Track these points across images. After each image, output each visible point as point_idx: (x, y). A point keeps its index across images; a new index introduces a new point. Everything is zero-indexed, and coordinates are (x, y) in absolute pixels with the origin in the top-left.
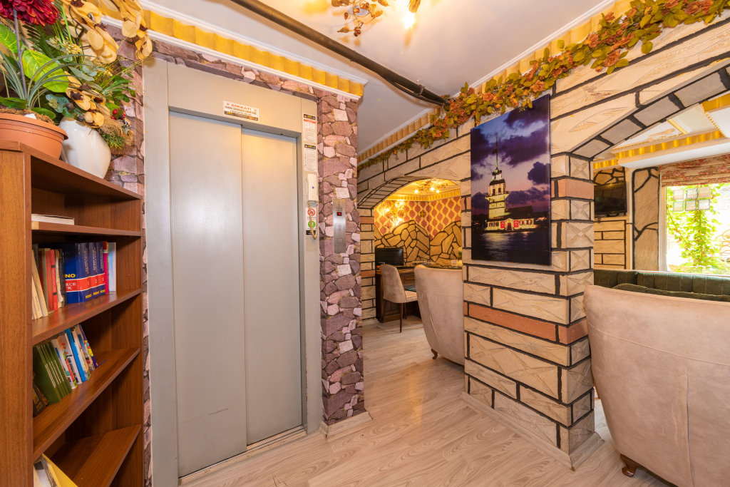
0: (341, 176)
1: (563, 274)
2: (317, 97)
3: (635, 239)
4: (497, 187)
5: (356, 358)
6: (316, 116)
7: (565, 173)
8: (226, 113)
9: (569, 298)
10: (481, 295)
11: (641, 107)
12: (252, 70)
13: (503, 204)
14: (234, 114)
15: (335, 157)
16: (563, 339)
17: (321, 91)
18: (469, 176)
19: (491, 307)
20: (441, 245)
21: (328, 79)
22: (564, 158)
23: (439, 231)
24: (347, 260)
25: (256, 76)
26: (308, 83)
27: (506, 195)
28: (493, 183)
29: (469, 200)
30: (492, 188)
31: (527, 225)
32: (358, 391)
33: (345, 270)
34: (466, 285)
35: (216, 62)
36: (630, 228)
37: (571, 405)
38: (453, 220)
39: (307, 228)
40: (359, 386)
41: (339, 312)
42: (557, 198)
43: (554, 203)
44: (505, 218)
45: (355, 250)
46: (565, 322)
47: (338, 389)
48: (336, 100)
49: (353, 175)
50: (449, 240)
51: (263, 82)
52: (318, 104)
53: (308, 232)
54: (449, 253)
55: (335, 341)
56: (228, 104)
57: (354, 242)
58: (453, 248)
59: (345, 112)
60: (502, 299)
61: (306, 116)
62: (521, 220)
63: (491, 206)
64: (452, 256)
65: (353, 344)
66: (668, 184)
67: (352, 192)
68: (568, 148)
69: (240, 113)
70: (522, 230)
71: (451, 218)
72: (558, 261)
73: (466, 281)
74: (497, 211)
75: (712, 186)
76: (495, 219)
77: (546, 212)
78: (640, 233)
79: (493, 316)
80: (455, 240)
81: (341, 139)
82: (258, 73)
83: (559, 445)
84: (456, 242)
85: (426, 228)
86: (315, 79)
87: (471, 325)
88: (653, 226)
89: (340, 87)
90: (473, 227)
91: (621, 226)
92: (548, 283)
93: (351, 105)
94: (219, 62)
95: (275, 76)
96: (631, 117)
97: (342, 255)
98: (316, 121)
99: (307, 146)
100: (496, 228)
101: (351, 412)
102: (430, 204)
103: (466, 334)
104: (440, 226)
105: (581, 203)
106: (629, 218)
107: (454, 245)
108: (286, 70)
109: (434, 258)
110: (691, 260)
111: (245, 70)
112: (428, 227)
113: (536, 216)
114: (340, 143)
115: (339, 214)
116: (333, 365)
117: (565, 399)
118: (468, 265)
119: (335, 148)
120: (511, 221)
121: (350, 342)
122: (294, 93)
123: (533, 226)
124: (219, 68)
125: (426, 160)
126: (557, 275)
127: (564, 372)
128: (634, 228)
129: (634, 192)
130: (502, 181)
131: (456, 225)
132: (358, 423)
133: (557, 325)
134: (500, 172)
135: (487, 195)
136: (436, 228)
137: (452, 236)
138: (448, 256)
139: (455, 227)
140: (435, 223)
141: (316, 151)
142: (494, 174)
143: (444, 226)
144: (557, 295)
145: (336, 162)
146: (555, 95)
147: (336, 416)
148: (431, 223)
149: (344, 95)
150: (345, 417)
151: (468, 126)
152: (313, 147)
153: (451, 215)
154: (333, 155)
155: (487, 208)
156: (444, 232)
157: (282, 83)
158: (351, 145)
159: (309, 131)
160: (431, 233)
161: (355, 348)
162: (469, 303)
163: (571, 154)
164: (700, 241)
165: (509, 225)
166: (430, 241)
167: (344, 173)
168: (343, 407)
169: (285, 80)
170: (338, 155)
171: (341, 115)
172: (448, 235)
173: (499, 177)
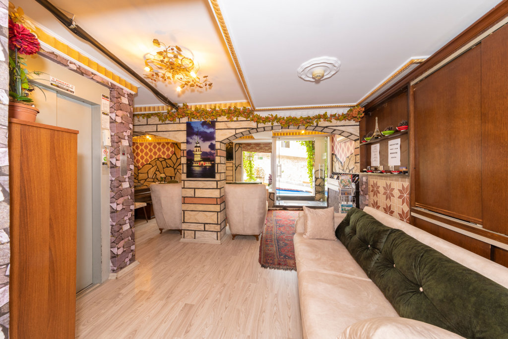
0: (125, 134)
1: (219, 181)
2: (112, 87)
3: (235, 170)
4: (198, 149)
5: (131, 233)
6: (109, 97)
7: (219, 148)
8: (52, 84)
9: (220, 189)
10: (190, 193)
11: (236, 134)
12: (75, 64)
13: (200, 156)
14: (58, 86)
15: (122, 122)
16: (219, 203)
17: (115, 85)
18: (186, 141)
19: (195, 197)
20: (148, 173)
21: (120, 81)
22: (219, 143)
23: (145, 163)
24: (127, 180)
25: (77, 68)
26: (110, 80)
27: (201, 153)
28: (196, 147)
29: (185, 152)
30: (195, 149)
31: (208, 164)
32: (132, 250)
33: (126, 185)
34: (183, 189)
35: (50, 53)
36: (234, 165)
37: (220, 224)
38: (157, 157)
39: (103, 161)
40: (133, 247)
41: (123, 208)
42: (217, 156)
43: (216, 157)
44: (200, 161)
45: (131, 174)
46: (219, 197)
47: (122, 251)
48: (123, 92)
49: (131, 133)
50: (153, 170)
51: (81, 72)
52: (111, 91)
53: (103, 164)
54: (154, 178)
55: (120, 225)
56: (53, 79)
57: (131, 170)
58: (156, 175)
59: (127, 99)
60: (199, 193)
61: (103, 96)
62: (206, 163)
63: (195, 156)
64: (155, 180)
65: (130, 225)
66: (244, 150)
67: (130, 143)
68: (220, 140)
69: (62, 86)
70: (206, 166)
71: (155, 155)
72: (217, 177)
73: (184, 188)
74: (197, 158)
75: (253, 153)
76: (197, 161)
77: (214, 160)
78: (237, 168)
79: (195, 201)
80: (158, 170)
81: (125, 113)
82: (78, 67)
83: (217, 239)
84: (159, 171)
85: (135, 161)
86: (113, 79)
87: (185, 207)
88: (240, 165)
89: (126, 86)
90: (187, 164)
91: (231, 165)
92: (214, 185)
93: (130, 96)
94: (53, 53)
95: (88, 71)
96: (234, 135)
97: (125, 177)
98: (109, 99)
99: (104, 113)
100: (197, 165)
101: (128, 262)
102: (139, 145)
103: (183, 212)
104: (147, 160)
105: (223, 158)
106: (234, 162)
107: (157, 173)
108: (98, 71)
109: (142, 182)
110: (249, 177)
111: (70, 63)
112: (137, 161)
113: (211, 161)
114: (124, 115)
115: (124, 154)
116: (119, 238)
117: (219, 223)
118: (184, 181)
119: (122, 118)
120: (203, 162)
121: (128, 224)
122: (98, 82)
123: (210, 165)
124: (52, 57)
125: (160, 128)
126: (217, 181)
127: (219, 213)
128: (235, 166)
129: (235, 152)
130: (199, 147)
131: (158, 160)
132: (133, 267)
133: (217, 198)
134: (199, 143)
135: (193, 151)
136: (144, 161)
137: (156, 167)
138: (152, 180)
139: (158, 162)
140: (142, 158)
141: (109, 117)
142: (197, 143)
143: (150, 160)
144: (217, 188)
145: (122, 125)
146: (217, 122)
147: (121, 266)
148: (139, 158)
149: (127, 90)
150: (125, 266)
151: (185, 120)
152: (107, 114)
153: (155, 153)
154: (121, 121)
155: (194, 157)
156: (150, 164)
157: (93, 76)
158: (130, 117)
159: (105, 105)
160: (139, 165)
161: (131, 228)
162: (184, 197)
163: (221, 142)
164: (251, 171)
165: (202, 164)
166: (138, 170)
167: (126, 132)
168: (125, 260)
169: (95, 75)
170: (123, 122)
171: (125, 100)
172: (153, 166)
173: (198, 145)
